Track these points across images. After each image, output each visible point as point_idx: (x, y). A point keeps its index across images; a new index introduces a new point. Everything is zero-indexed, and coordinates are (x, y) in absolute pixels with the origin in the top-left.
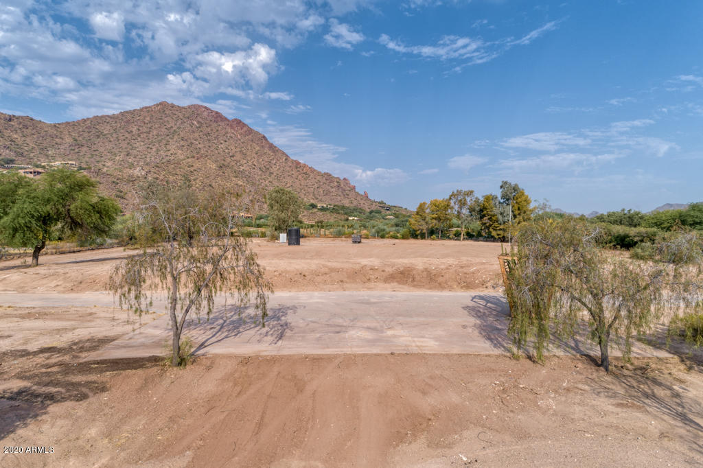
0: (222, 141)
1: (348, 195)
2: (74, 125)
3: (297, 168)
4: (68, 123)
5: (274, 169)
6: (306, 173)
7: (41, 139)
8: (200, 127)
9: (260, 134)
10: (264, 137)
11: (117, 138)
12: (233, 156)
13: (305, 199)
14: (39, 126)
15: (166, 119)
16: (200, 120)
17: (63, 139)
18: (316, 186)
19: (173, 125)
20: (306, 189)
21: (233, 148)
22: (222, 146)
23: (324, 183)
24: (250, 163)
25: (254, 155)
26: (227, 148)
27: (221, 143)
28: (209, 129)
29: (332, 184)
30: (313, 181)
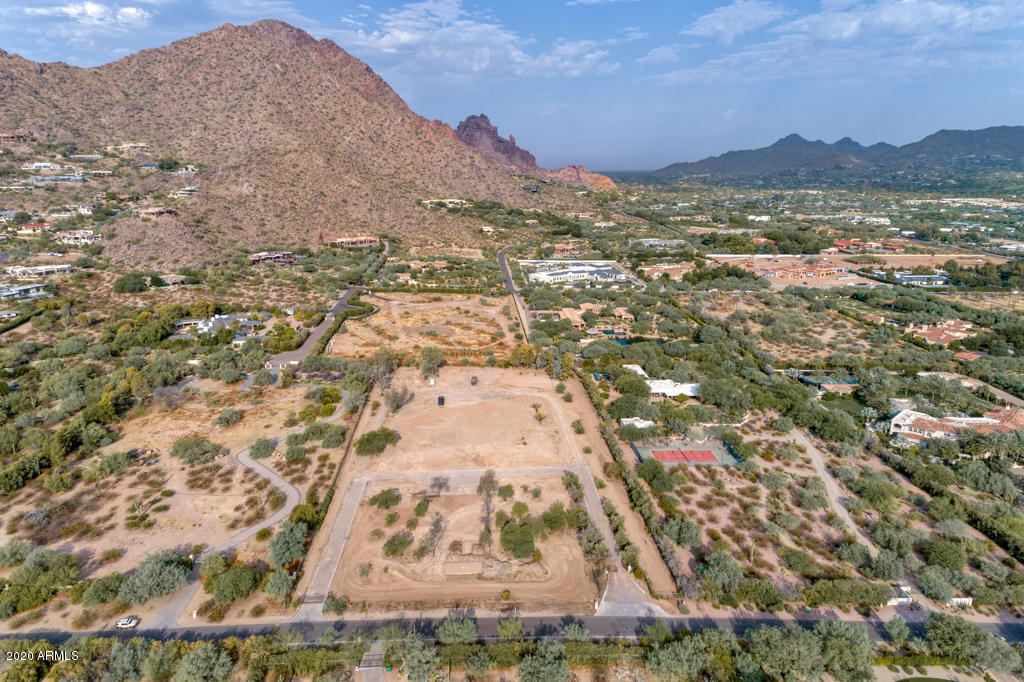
0: (317, 95)
1: (484, 176)
2: (117, 68)
3: (417, 133)
4: (109, 66)
5: (387, 136)
6: (429, 142)
7: (85, 97)
8: (285, 73)
9: (362, 64)
10: (368, 69)
11: (181, 94)
12: (333, 119)
13: (431, 186)
14: (78, 76)
15: (238, 59)
16: (284, 60)
17: (111, 95)
18: (443, 163)
19: (247, 70)
20: (431, 167)
21: (331, 104)
22: (317, 102)
23: (454, 159)
24: (356, 131)
25: (360, 115)
26: (324, 107)
27: (316, 99)
28: (297, 76)
29: (464, 161)
30: (440, 154)
